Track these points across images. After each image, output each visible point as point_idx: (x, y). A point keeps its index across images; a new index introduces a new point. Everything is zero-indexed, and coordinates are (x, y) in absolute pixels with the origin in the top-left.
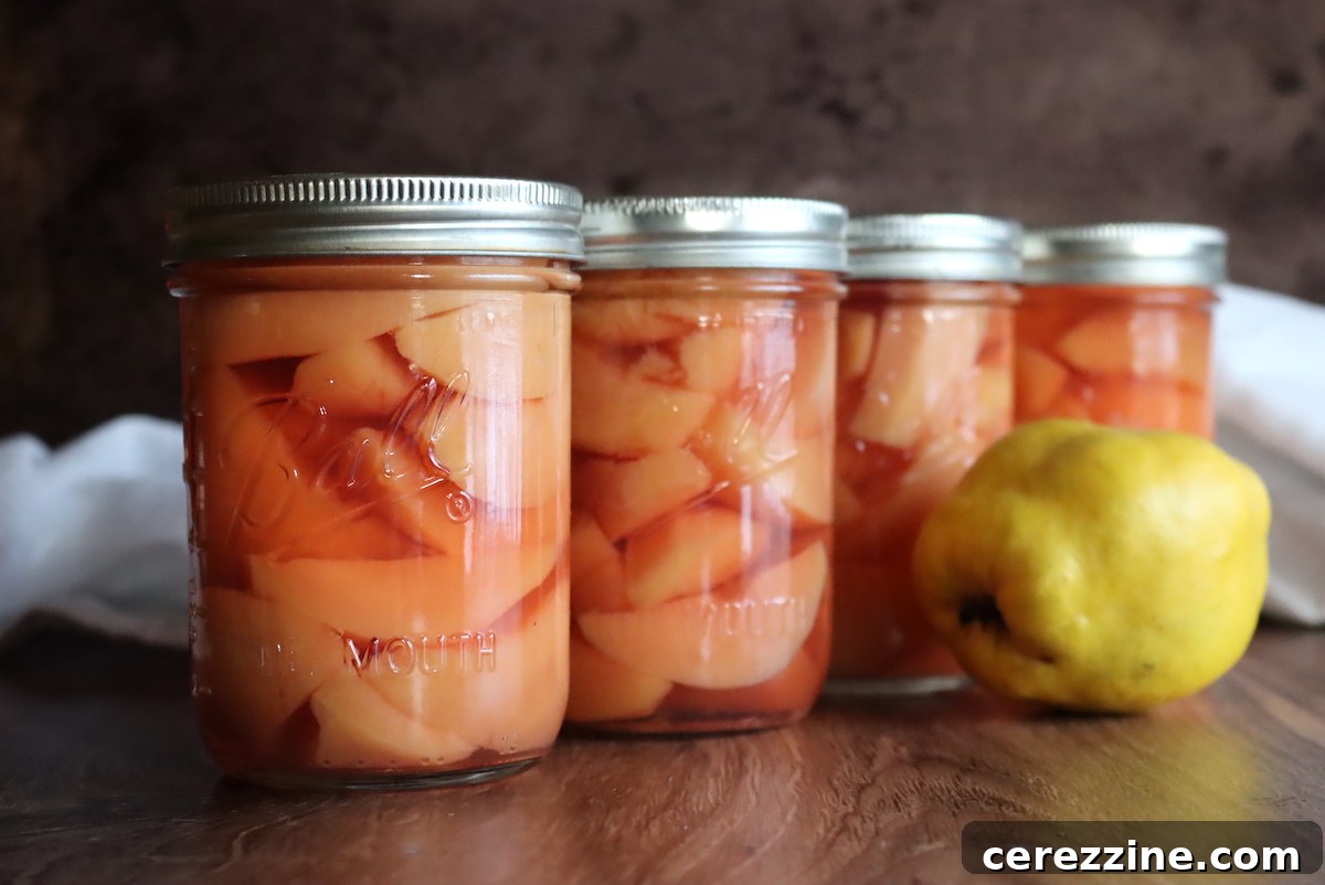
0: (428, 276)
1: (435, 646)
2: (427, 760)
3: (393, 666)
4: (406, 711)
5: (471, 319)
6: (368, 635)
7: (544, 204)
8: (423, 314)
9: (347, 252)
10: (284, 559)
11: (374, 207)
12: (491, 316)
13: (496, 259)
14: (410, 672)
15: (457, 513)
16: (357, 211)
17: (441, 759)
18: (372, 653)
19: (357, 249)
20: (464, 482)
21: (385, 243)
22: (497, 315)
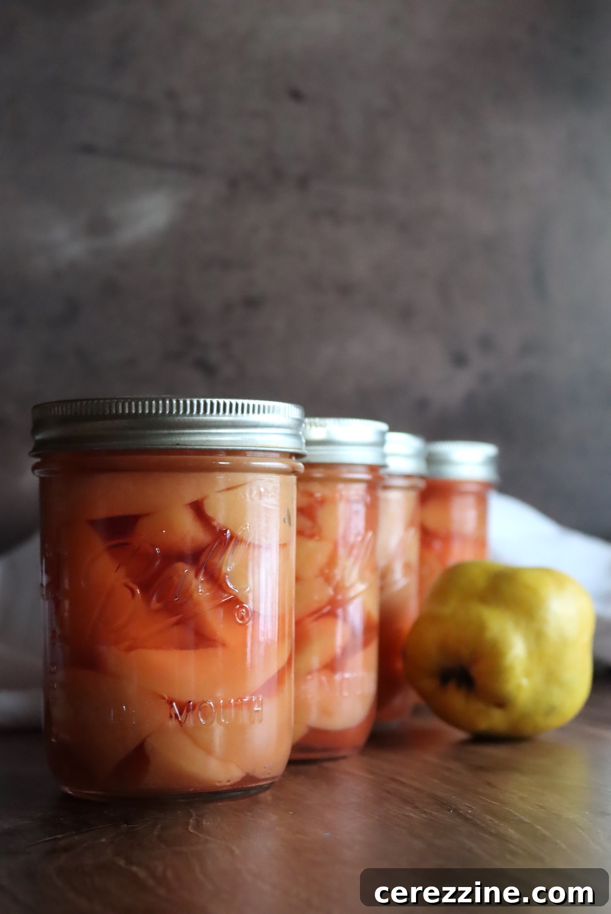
0: (228, 463)
1: (227, 705)
2: (220, 782)
3: (201, 720)
4: (209, 751)
5: (251, 492)
6: (185, 699)
7: (289, 417)
8: (224, 487)
9: (178, 447)
10: (130, 649)
11: (195, 418)
12: (262, 490)
13: (266, 453)
14: (211, 723)
15: (242, 618)
16: (184, 419)
17: (229, 781)
18: (188, 711)
19: (185, 445)
20: (247, 598)
21: (202, 441)
22: (266, 490)
